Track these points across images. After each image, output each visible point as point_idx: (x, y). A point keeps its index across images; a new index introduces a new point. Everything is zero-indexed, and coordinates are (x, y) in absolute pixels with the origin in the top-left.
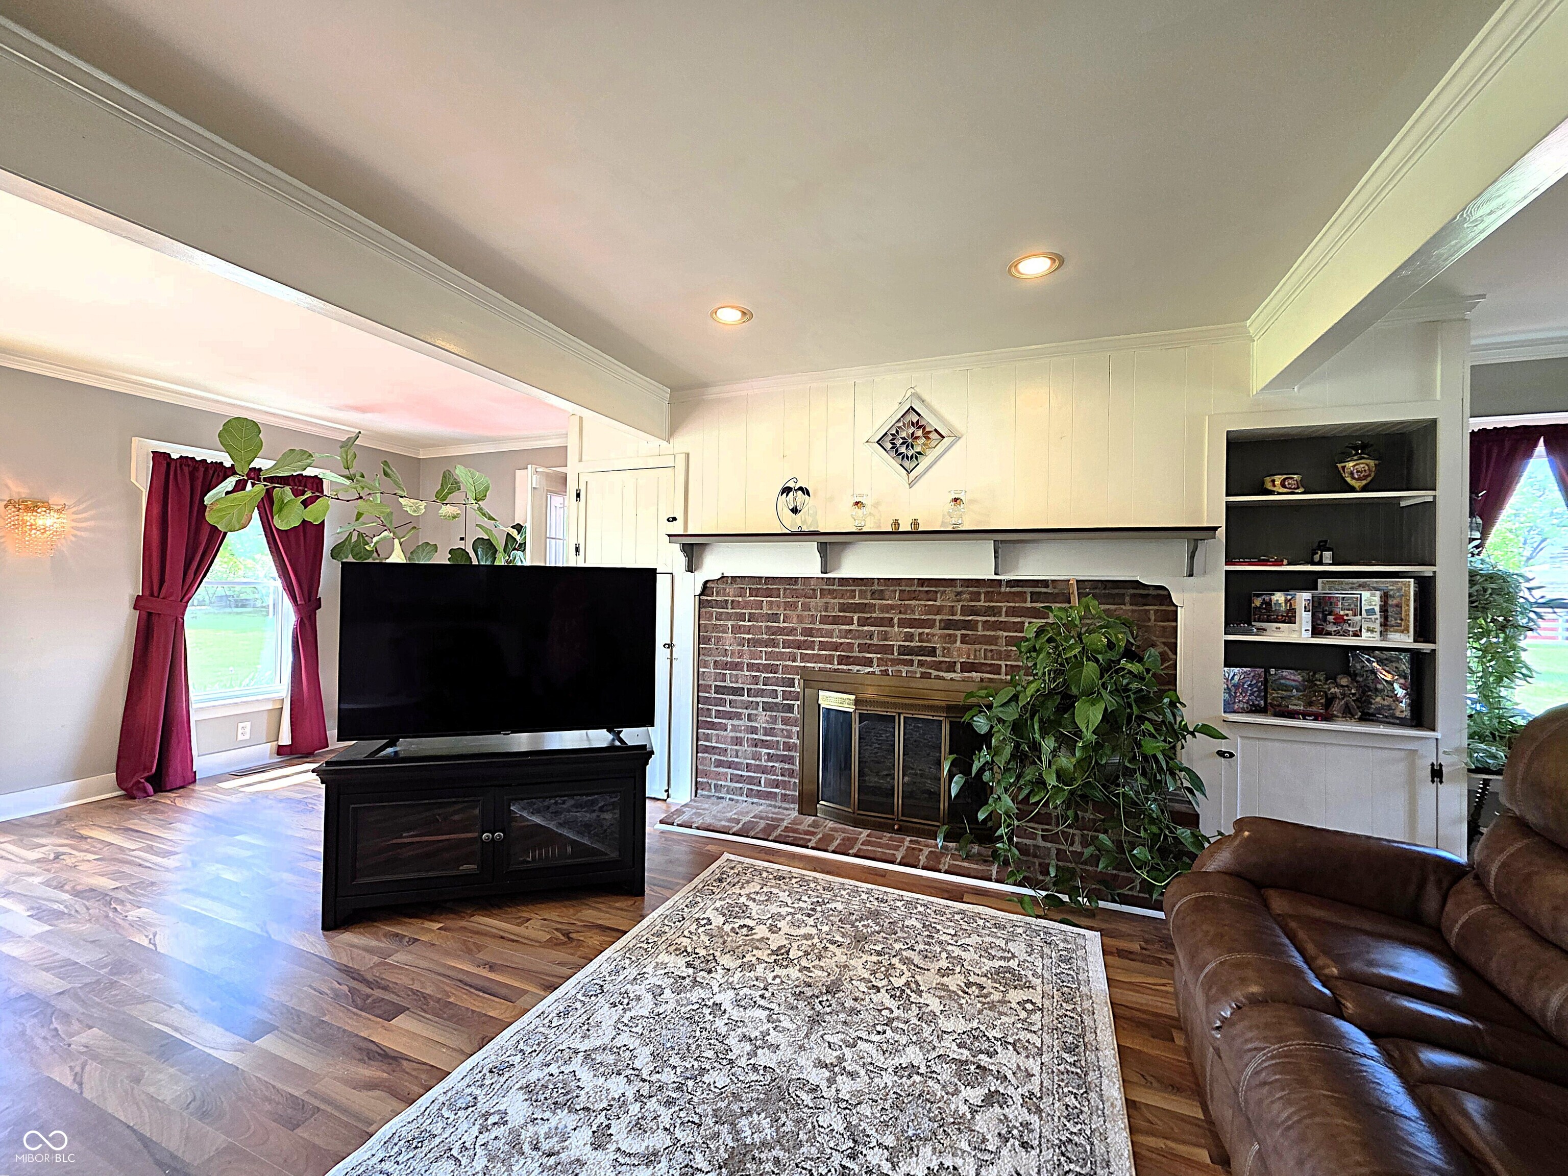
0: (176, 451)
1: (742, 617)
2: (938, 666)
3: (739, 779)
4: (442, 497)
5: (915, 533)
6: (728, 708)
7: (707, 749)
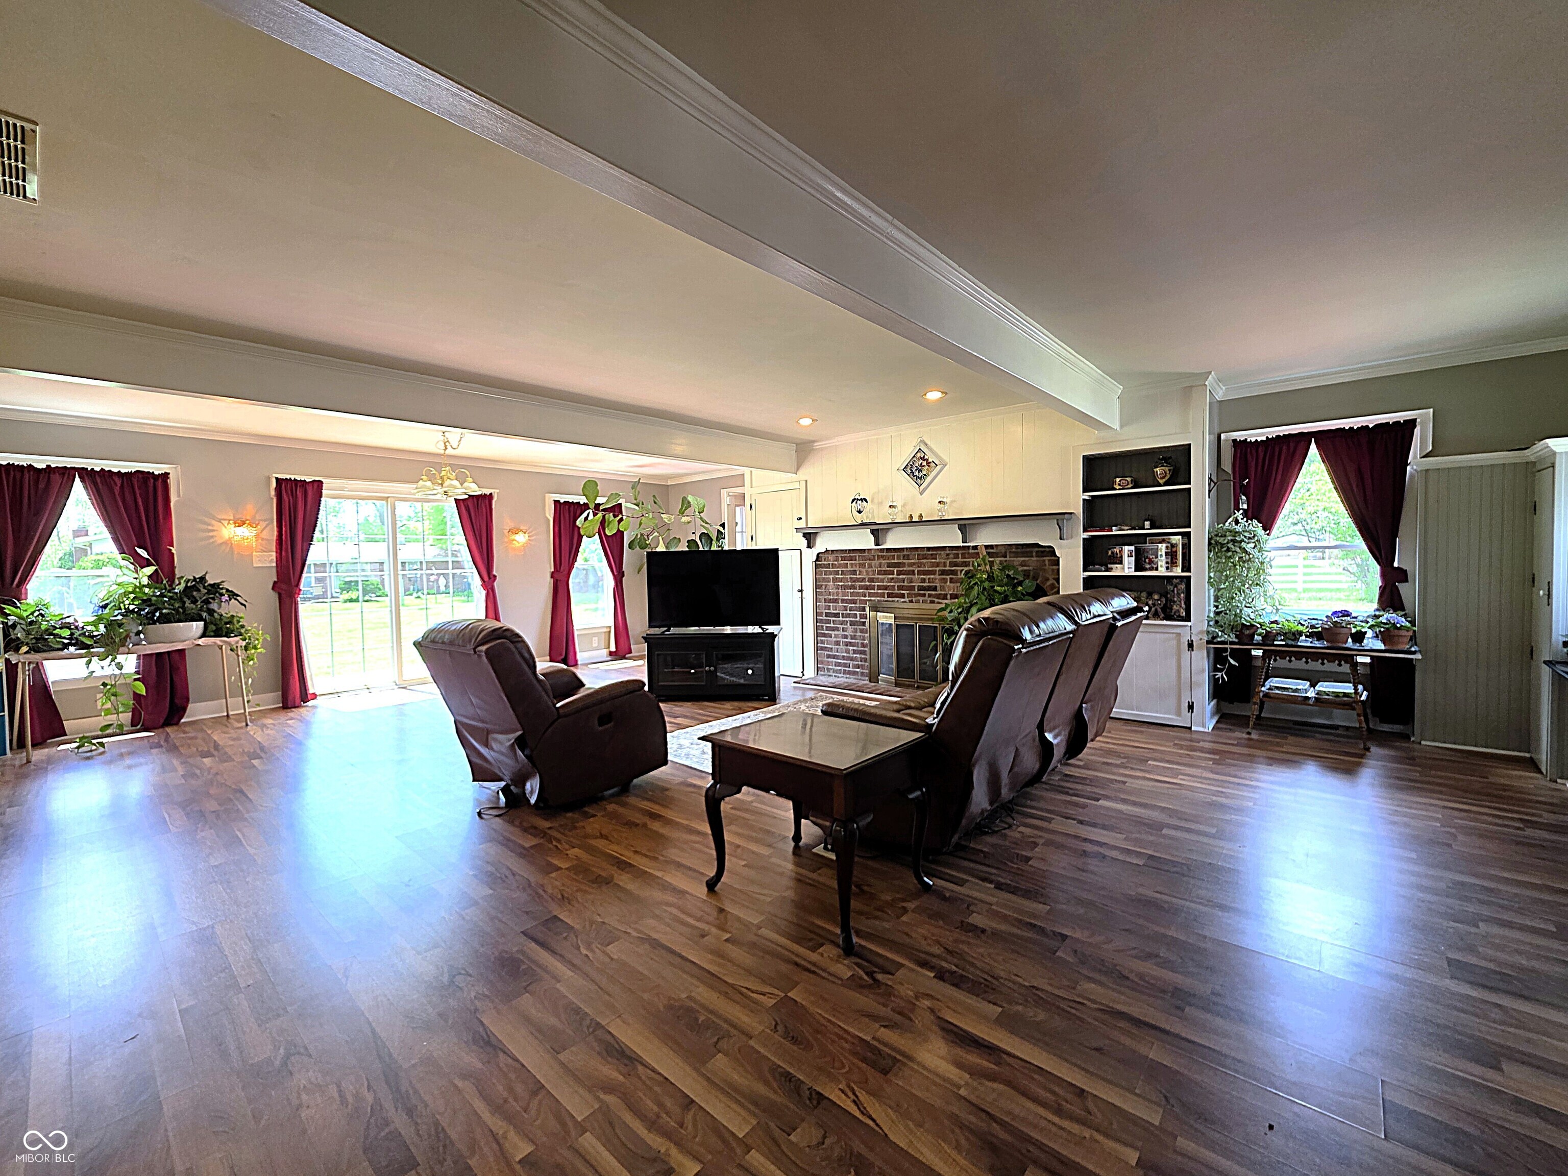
0: (563, 498)
1: (837, 573)
2: (938, 596)
3: (839, 664)
4: (682, 513)
5: (921, 522)
6: (832, 625)
7: (823, 649)
